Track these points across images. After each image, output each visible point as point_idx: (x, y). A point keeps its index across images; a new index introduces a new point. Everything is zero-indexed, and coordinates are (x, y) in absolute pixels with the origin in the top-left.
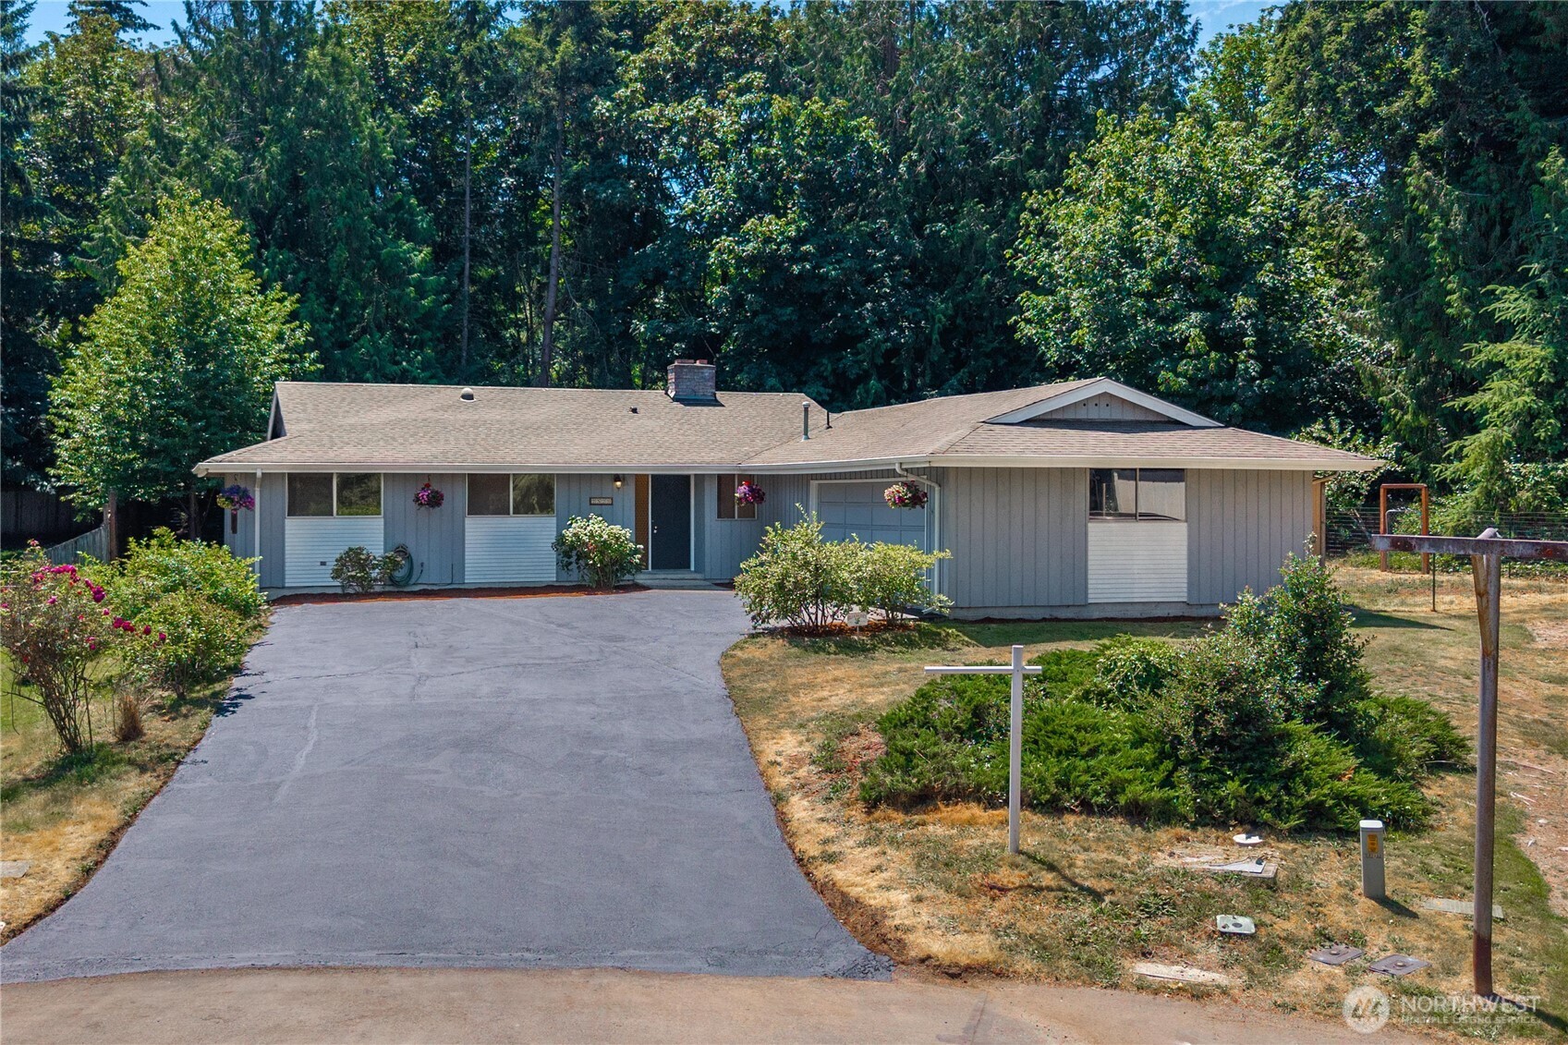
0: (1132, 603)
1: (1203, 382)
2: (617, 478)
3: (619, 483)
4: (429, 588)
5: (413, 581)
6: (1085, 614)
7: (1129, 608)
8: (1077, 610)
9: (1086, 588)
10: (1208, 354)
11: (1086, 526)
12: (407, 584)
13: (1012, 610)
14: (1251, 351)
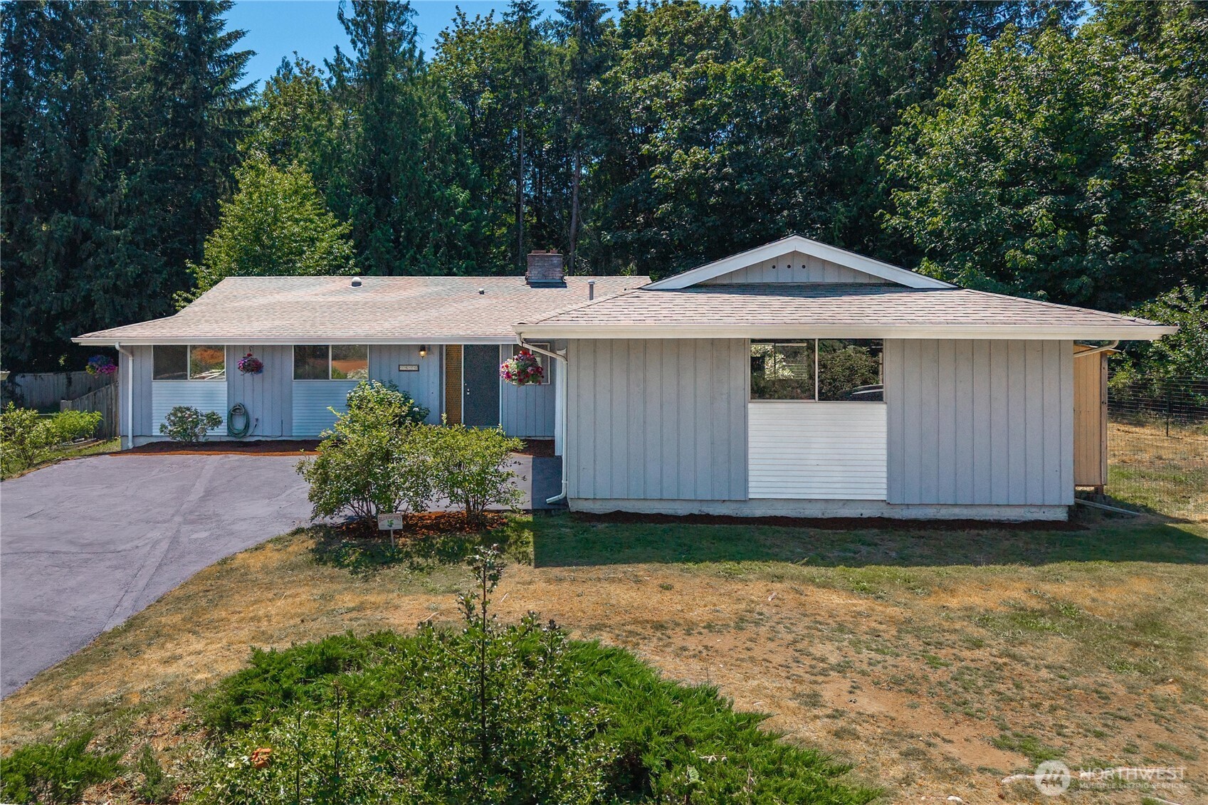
0: (810, 500)
1: (1054, 258)
2: (423, 348)
3: (422, 353)
4: (263, 439)
5: (250, 433)
6: (747, 511)
7: (809, 505)
8: (734, 506)
9: (746, 481)
10: (1055, 231)
11: (745, 407)
12: (244, 436)
13: (647, 504)
14: (1102, 227)
